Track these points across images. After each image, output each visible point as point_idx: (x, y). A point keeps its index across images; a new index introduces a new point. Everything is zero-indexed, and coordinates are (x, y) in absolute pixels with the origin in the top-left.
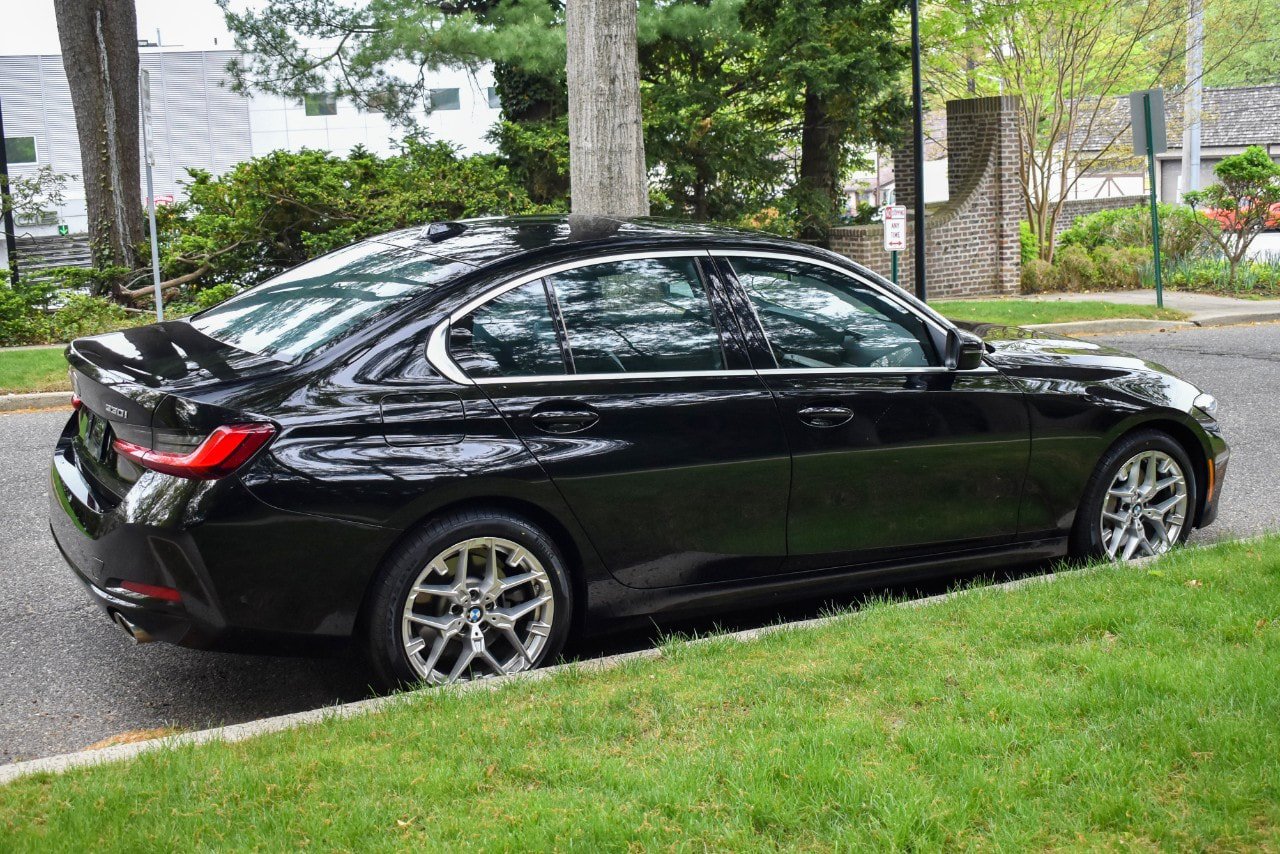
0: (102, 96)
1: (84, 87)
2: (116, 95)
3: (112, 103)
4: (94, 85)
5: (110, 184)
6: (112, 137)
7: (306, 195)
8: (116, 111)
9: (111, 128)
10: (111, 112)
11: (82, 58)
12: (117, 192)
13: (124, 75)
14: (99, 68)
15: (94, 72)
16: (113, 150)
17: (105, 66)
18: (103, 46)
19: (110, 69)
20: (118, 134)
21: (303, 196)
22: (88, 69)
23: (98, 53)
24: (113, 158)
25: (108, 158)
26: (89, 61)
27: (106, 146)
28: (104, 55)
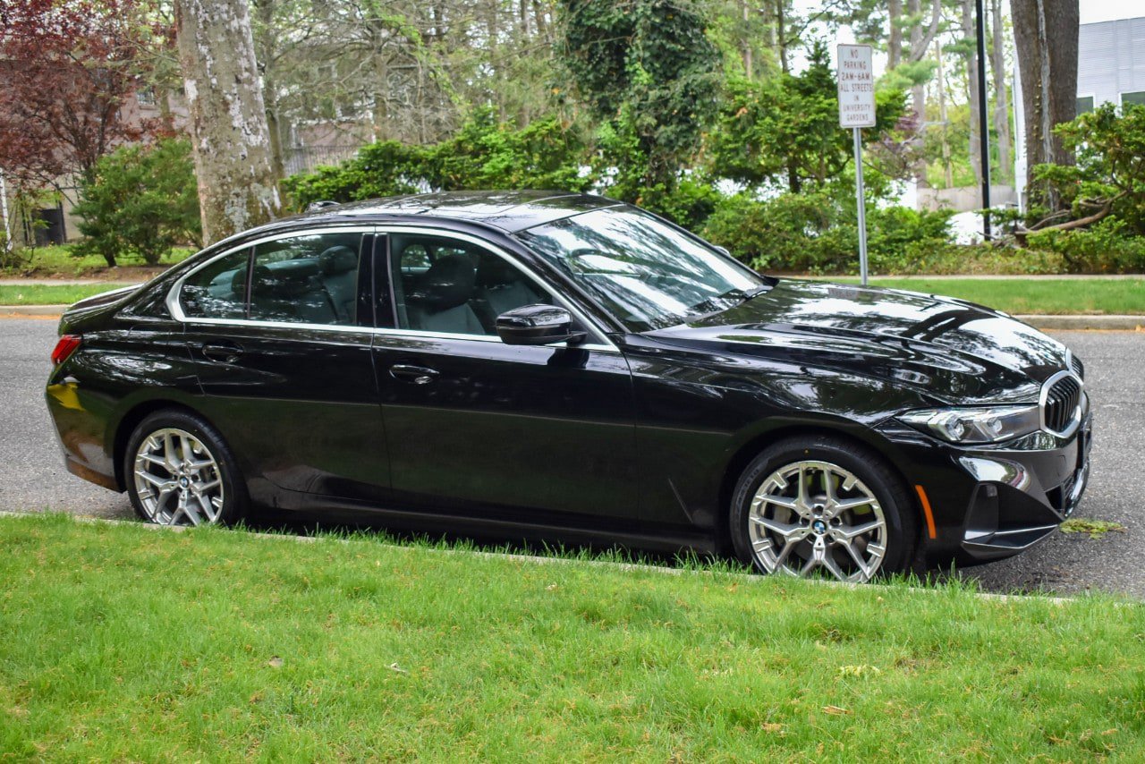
0: (1039, 55)
1: (1025, 47)
2: (1052, 53)
3: (1048, 60)
4: (1033, 46)
5: (1041, 134)
6: (1045, 91)
7: (1133, 143)
8: (1051, 67)
9: (1045, 82)
10: (1046, 69)
11: (1024, 22)
12: (1048, 141)
13: (1060, 34)
14: (1038, 30)
15: (1033, 33)
16: (1046, 103)
17: (1043, 27)
18: (1041, 9)
19: (1047, 29)
20: (1052, 88)
21: (1129, 144)
22: (1029, 31)
23: (1037, 15)
24: (1046, 110)
25: (1041, 110)
26: (1030, 23)
27: (1040, 100)
28: (1042, 17)
